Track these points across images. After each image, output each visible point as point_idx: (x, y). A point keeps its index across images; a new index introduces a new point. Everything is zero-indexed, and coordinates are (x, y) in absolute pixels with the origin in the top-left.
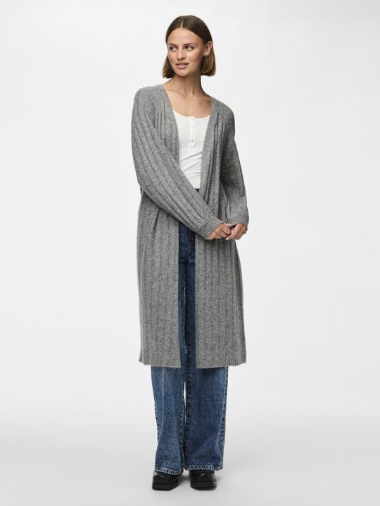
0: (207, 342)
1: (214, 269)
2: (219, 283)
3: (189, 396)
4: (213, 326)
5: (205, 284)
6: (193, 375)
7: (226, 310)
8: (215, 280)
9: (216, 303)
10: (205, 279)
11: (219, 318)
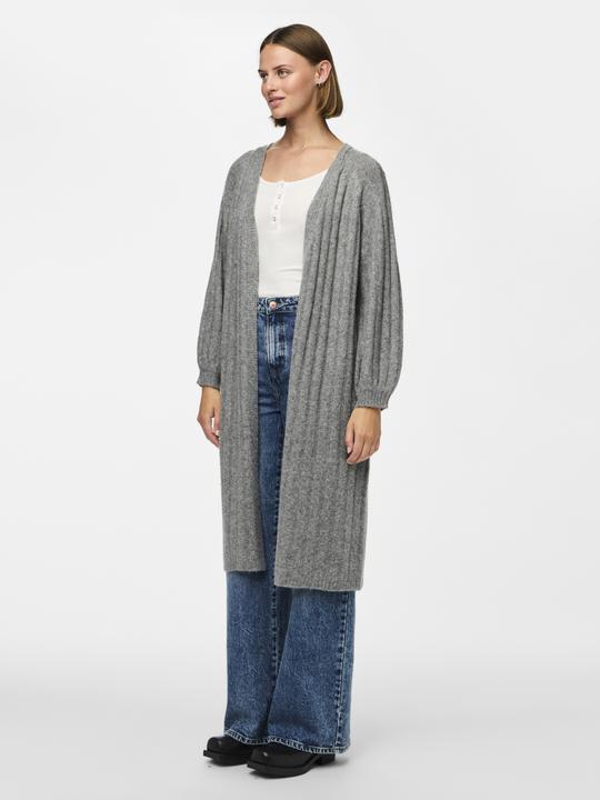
1: (309, 429)
2: (313, 453)
7: (322, 499)
9: (307, 484)
11: (308, 509)
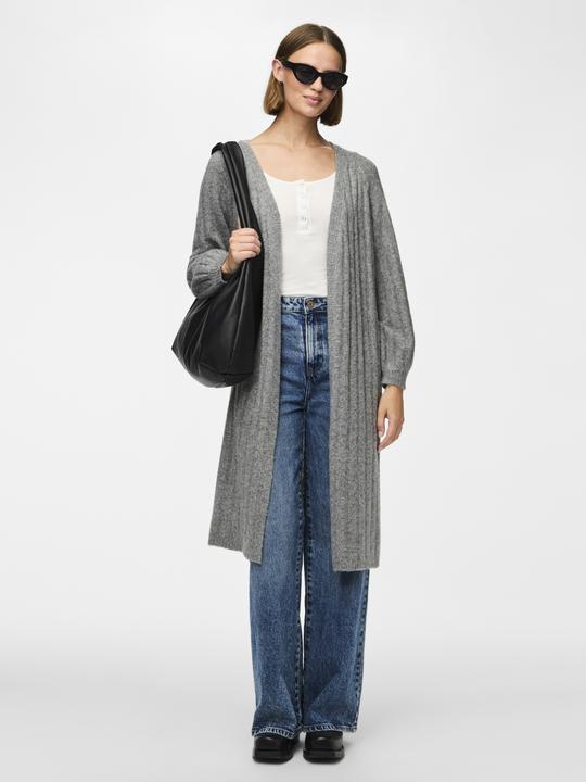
0: (350, 530)
3: (310, 616)
4: (359, 505)
5: (348, 440)
6: (315, 583)
8: (362, 434)
10: (348, 432)
